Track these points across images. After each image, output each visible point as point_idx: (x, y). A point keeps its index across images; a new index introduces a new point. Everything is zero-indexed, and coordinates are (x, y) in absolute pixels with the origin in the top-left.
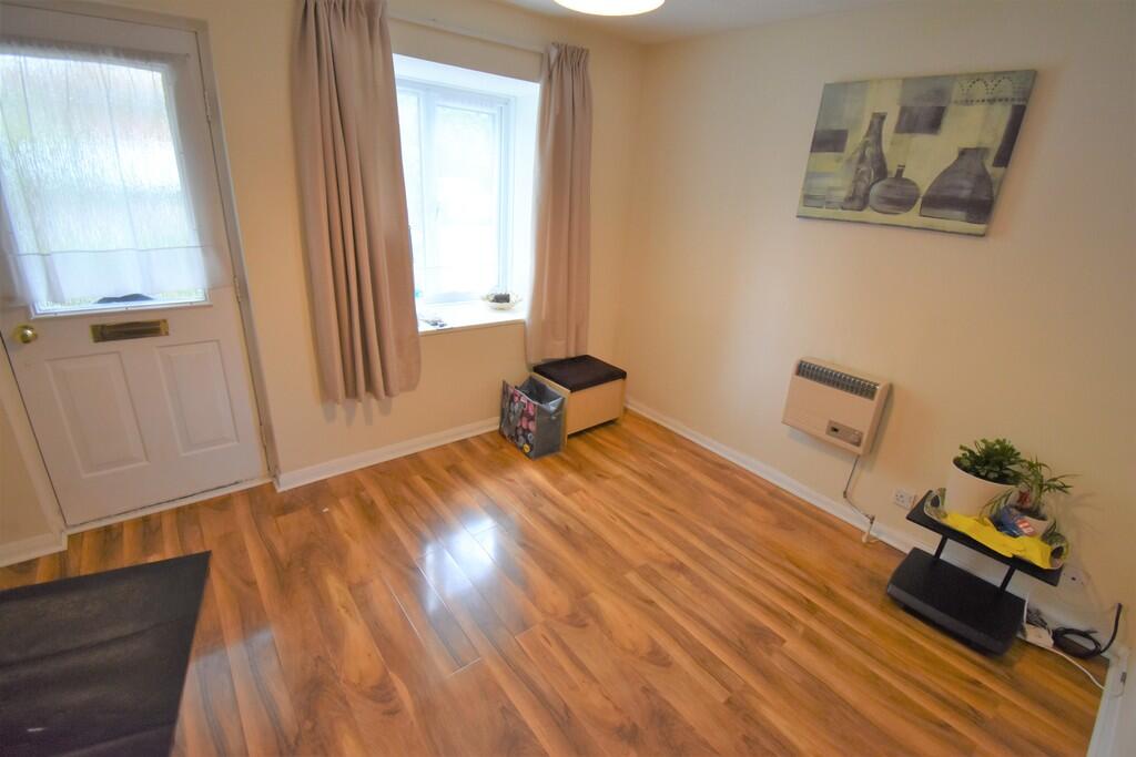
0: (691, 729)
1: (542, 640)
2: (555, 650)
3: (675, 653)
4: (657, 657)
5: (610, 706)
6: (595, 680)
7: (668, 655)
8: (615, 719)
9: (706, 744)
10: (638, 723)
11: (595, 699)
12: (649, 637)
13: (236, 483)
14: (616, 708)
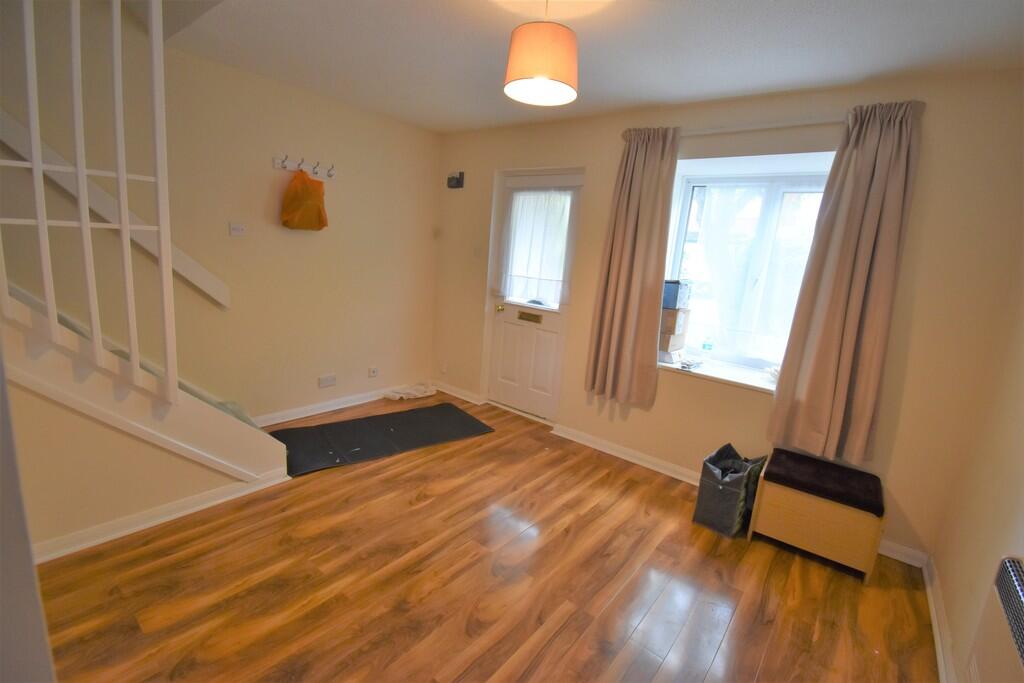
0: (406, 649)
1: (474, 553)
2: (467, 560)
3: (483, 641)
4: (474, 627)
5: (422, 596)
6: (444, 585)
7: (479, 635)
8: (413, 598)
9: (393, 660)
10: (411, 613)
11: (428, 586)
12: (495, 621)
13: (544, 419)
14: (421, 600)
